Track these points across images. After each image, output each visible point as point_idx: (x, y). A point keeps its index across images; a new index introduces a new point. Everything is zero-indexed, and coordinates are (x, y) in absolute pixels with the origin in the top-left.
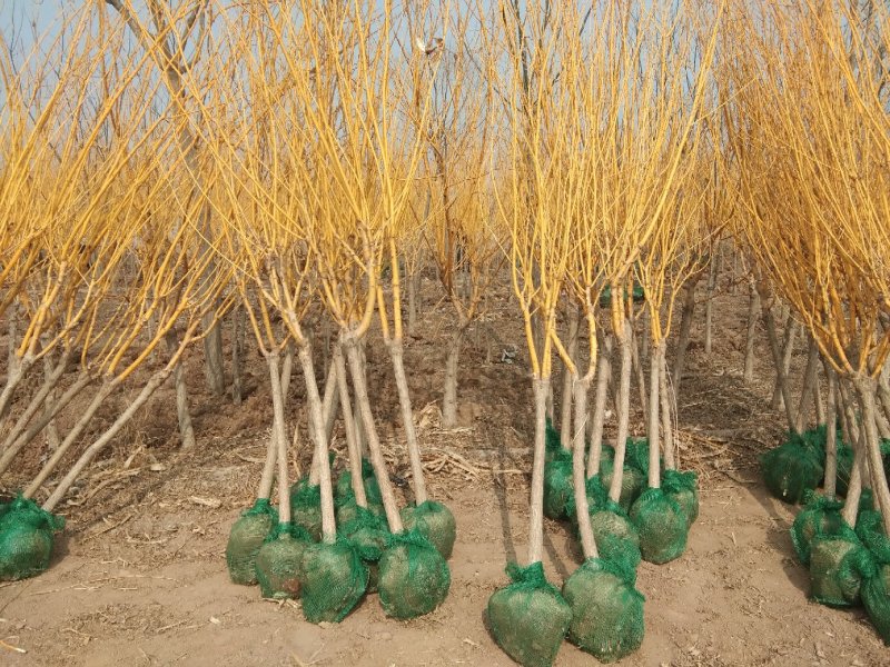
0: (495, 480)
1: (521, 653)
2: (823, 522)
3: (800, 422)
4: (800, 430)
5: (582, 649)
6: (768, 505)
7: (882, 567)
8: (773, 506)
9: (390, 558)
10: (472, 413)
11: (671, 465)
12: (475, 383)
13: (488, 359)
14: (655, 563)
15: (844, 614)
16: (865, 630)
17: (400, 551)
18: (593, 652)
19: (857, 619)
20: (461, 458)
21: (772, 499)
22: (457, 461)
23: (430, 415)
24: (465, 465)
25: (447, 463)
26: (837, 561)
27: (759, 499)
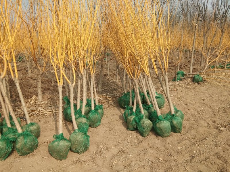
0: (53, 114)
1: (58, 157)
2: (129, 112)
3: (126, 90)
4: (126, 92)
5: (75, 152)
6: (120, 110)
7: (140, 120)
8: (121, 110)
9: (19, 140)
10: (47, 97)
11: (97, 104)
12: (49, 89)
13: (53, 82)
14: (94, 128)
15: (134, 132)
16: (138, 134)
17: (21, 137)
18: (77, 152)
19: (136, 132)
20: (43, 110)
21: (121, 109)
22: (42, 111)
23: (34, 99)
24: (45, 111)
25: (39, 112)
26: (132, 120)
27: (118, 109)
